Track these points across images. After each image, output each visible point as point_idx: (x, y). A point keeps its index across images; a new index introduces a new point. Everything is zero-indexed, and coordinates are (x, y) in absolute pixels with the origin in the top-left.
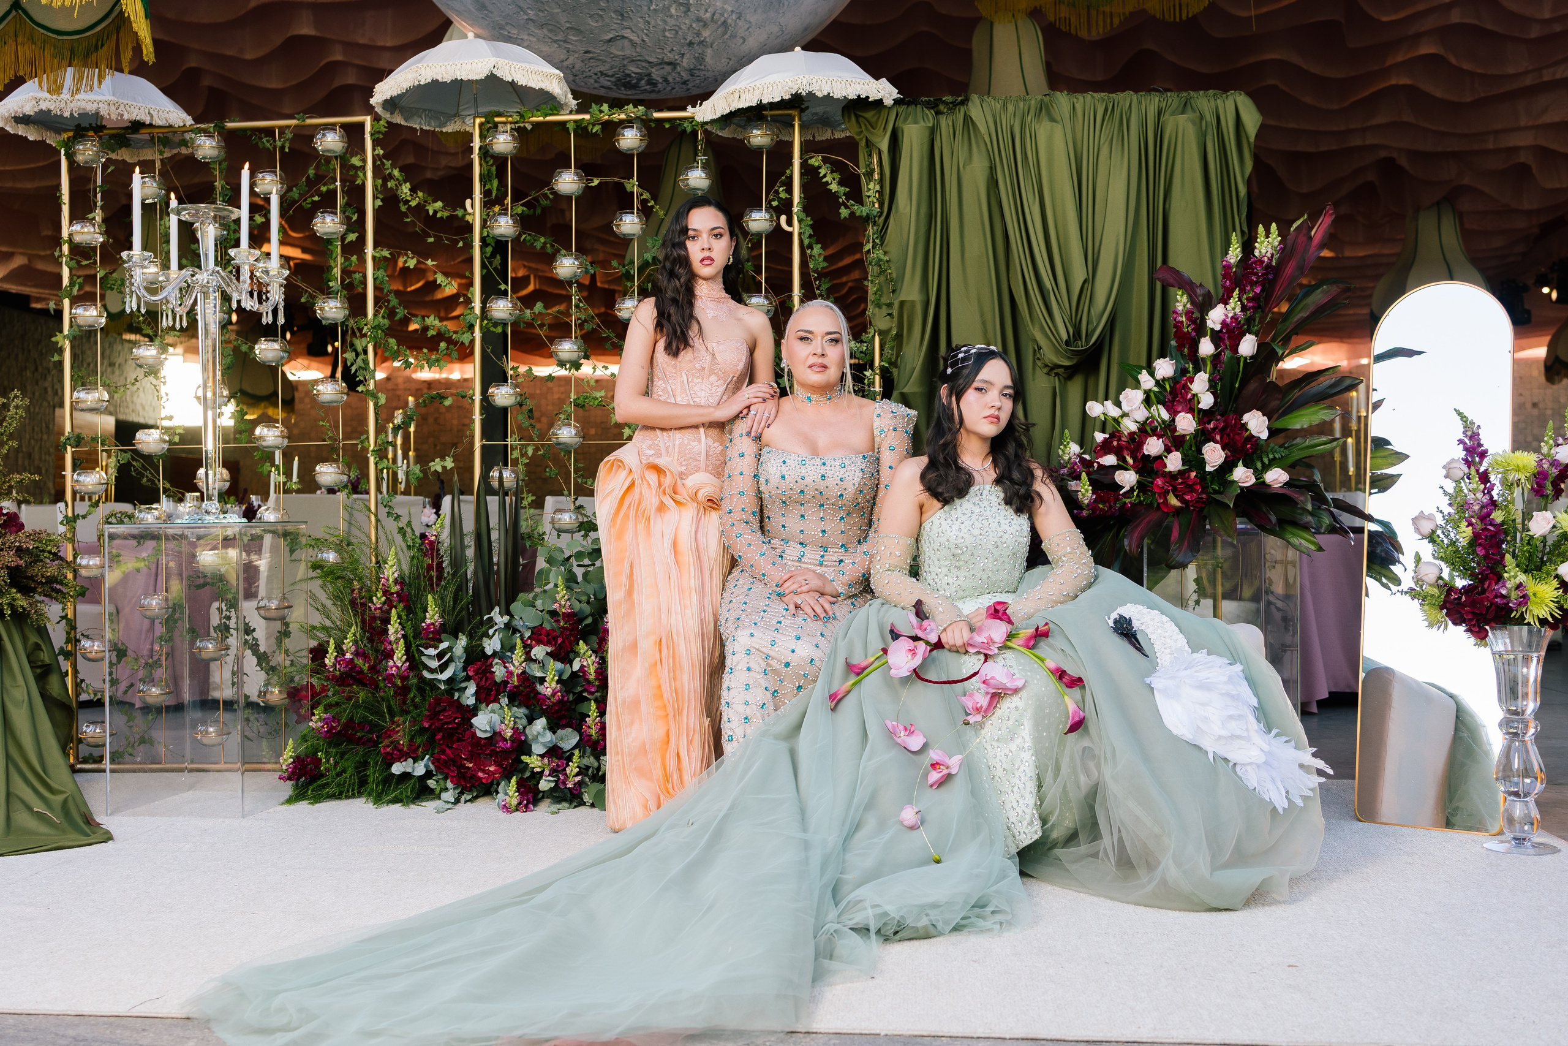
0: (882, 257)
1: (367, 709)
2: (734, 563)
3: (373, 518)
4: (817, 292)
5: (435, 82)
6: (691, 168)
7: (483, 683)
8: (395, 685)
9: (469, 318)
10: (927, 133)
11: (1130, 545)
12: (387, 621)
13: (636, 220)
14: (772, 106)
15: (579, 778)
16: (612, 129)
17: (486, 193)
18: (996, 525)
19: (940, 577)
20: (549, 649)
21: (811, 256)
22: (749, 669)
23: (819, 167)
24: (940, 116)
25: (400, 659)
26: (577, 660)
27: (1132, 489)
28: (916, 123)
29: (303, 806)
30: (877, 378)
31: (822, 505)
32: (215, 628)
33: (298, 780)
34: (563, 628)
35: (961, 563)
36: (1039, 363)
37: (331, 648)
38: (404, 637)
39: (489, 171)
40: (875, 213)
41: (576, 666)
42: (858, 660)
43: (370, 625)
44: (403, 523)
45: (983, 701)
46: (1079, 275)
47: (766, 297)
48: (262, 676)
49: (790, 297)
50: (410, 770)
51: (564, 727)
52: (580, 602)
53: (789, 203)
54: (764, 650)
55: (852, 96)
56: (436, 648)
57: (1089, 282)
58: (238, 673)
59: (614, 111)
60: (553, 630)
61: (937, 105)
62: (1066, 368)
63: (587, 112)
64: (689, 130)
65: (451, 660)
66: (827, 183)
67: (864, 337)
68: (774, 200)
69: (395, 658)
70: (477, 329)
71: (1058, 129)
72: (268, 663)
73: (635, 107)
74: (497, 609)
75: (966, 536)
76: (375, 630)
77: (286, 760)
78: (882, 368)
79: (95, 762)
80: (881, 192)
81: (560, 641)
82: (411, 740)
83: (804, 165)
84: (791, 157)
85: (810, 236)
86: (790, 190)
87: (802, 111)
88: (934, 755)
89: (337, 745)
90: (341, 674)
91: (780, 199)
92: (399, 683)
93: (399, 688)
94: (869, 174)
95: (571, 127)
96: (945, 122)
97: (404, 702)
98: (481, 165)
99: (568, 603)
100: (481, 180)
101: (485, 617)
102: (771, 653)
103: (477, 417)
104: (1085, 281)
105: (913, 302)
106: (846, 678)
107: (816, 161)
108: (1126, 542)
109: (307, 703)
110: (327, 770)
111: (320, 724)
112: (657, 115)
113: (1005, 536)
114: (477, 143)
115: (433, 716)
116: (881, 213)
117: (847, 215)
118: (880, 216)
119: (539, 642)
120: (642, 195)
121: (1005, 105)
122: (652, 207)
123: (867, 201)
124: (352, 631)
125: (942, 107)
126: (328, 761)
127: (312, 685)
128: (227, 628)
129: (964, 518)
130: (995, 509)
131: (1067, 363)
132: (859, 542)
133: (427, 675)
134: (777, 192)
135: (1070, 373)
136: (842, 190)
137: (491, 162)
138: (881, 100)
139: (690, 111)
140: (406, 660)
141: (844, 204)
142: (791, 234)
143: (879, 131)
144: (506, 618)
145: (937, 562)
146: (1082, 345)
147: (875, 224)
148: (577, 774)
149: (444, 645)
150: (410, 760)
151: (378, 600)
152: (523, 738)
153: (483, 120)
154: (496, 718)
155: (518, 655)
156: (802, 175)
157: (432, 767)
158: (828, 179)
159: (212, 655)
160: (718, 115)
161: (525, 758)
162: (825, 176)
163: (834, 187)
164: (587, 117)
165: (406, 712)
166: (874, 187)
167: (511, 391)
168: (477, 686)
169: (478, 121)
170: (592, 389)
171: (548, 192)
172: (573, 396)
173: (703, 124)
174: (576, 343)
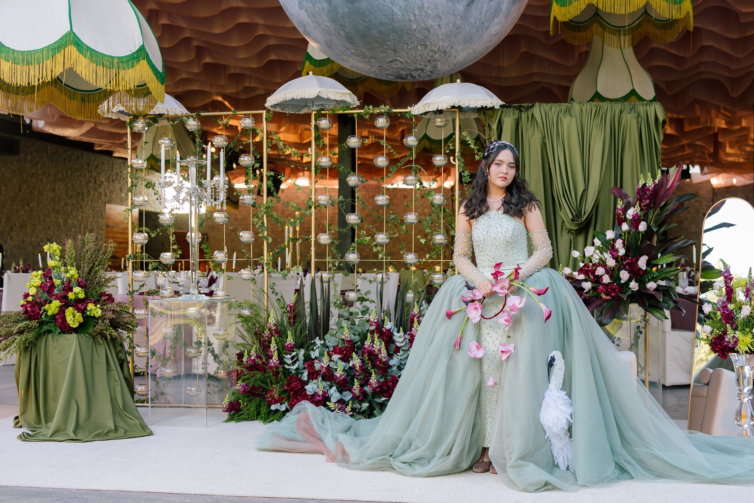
1: (261, 381)
3: (266, 295)
5: (293, 99)
6: (409, 136)
7: (311, 371)
8: (273, 371)
9: (310, 203)
10: (515, 121)
12: (270, 342)
13: (384, 159)
16: (374, 117)
17: (317, 146)
20: (340, 356)
21: (464, 176)
23: (466, 136)
24: (521, 113)
25: (275, 359)
26: (352, 361)
28: (510, 116)
29: (233, 424)
32: (195, 343)
33: (230, 412)
34: (346, 347)
36: (564, 228)
37: (246, 354)
38: (278, 349)
39: (318, 136)
41: (351, 364)
43: (263, 344)
44: (279, 297)
46: (581, 187)
47: (442, 195)
48: (216, 365)
50: (278, 408)
51: (345, 391)
52: (355, 335)
53: (454, 150)
56: (290, 354)
57: (586, 191)
58: (205, 363)
59: (376, 108)
60: (342, 348)
61: (519, 108)
62: (576, 230)
63: (363, 109)
64: (409, 117)
65: (297, 360)
66: (469, 144)
68: (447, 150)
69: (273, 359)
70: (313, 208)
71: (574, 119)
72: (218, 359)
73: (385, 106)
74: (318, 338)
76: (265, 346)
77: (225, 403)
79: (141, 402)
81: (345, 352)
82: (280, 395)
83: (460, 135)
85: (463, 167)
86: (454, 146)
89: (248, 397)
90: (250, 366)
91: (450, 150)
92: (275, 370)
93: (275, 372)
95: (356, 116)
96: (524, 116)
97: (277, 379)
98: (315, 133)
99: (349, 336)
100: (315, 140)
101: (313, 341)
103: (313, 248)
104: (584, 191)
107: (465, 133)
109: (235, 378)
110: (243, 408)
111: (240, 388)
112: (394, 110)
114: (313, 123)
115: (289, 385)
119: (336, 353)
120: (387, 147)
121: (551, 108)
122: (393, 152)
124: (255, 347)
125: (522, 109)
126: (244, 404)
127: (237, 370)
128: (200, 343)
131: (576, 228)
133: (286, 366)
134: (449, 146)
135: (578, 232)
136: (476, 147)
137: (320, 133)
138: (494, 107)
139: (409, 109)
140: (278, 360)
141: (477, 153)
142: (454, 165)
143: (493, 119)
144: (322, 342)
146: (581, 220)
148: (350, 411)
149: (294, 354)
150: (279, 404)
151: (267, 333)
152: (327, 395)
153: (316, 113)
154: (315, 386)
155: (326, 359)
156: (460, 139)
157: (288, 407)
158: (470, 142)
159: (193, 355)
160: (421, 112)
161: (328, 403)
162: (468, 141)
163: (472, 146)
164: (363, 111)
165: (277, 383)
167: (328, 237)
168: (309, 372)
169: (314, 113)
170: (365, 236)
171: (345, 145)
172: (356, 239)
173: (415, 115)
174: (357, 215)
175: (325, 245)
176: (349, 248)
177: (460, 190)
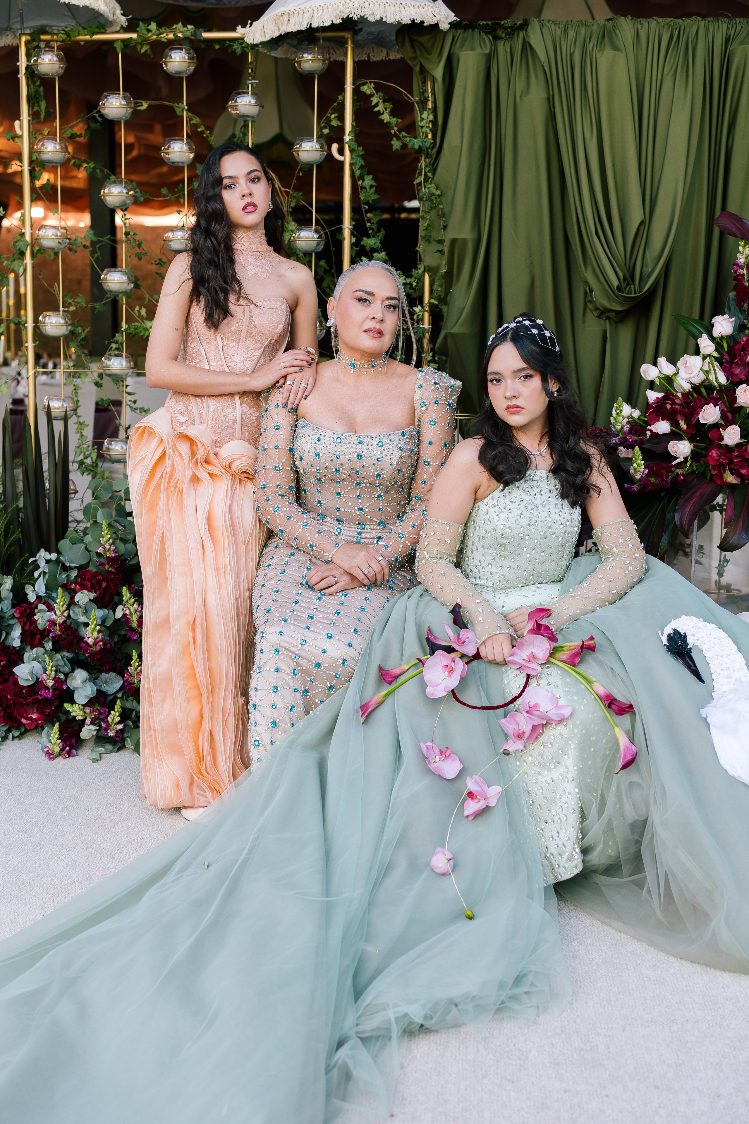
0: (434, 191)
2: (270, 534)
4: (368, 224)
6: (239, 94)
7: (27, 627)
9: (20, 245)
10: (483, 61)
11: (681, 520)
13: (185, 147)
14: (324, 29)
15: (120, 727)
16: (160, 49)
17: (34, 115)
18: (545, 514)
19: (484, 564)
20: (92, 595)
21: (363, 188)
22: (277, 670)
23: (372, 95)
24: (498, 42)
26: (120, 607)
27: (686, 459)
28: (473, 49)
30: (426, 315)
31: (358, 484)
34: (108, 572)
35: (506, 553)
36: (590, 306)
39: (37, 92)
40: (428, 145)
41: (119, 614)
42: (393, 666)
45: (526, 727)
46: (636, 216)
47: (316, 231)
49: (340, 230)
51: (107, 672)
53: (341, 129)
54: (293, 649)
55: (406, 21)
57: (646, 224)
59: (163, 30)
60: (97, 573)
61: (494, 30)
62: (618, 312)
63: (135, 31)
64: (239, 51)
66: (379, 113)
67: (414, 272)
68: (325, 127)
70: (28, 255)
71: (621, 57)
73: (185, 25)
74: (43, 547)
75: (513, 526)
78: (431, 305)
80: (434, 122)
81: (104, 584)
83: (357, 92)
84: (343, 83)
85: (362, 167)
86: (341, 118)
87: (356, 33)
88: (471, 785)
91: (332, 128)
94: (423, 103)
95: (119, 46)
96: (502, 48)
98: (28, 85)
99: (113, 548)
100: (29, 102)
101: (31, 560)
102: (302, 653)
103: (31, 347)
104: (642, 223)
105: (464, 241)
106: (379, 686)
107: (367, 89)
108: (677, 517)
112: (206, 35)
113: (555, 526)
114: (23, 63)
116: (434, 144)
117: (399, 147)
118: (433, 148)
119: (83, 587)
120: (191, 119)
121: (566, 31)
122: (202, 132)
123: (420, 132)
125: (500, 32)
129: (512, 506)
130: (545, 497)
131: (618, 308)
132: (398, 516)
134: (329, 120)
135: (621, 317)
136: (394, 120)
137: (38, 83)
138: (437, 25)
139: (240, 32)
141: (395, 135)
142: (342, 164)
143: (434, 56)
144: (55, 556)
145: (480, 549)
146: (633, 292)
147: (427, 156)
148: (119, 723)
152: (65, 687)
153: (29, 38)
154: (38, 666)
155: (60, 599)
156: (354, 101)
158: (380, 108)
160: (268, 38)
161: (67, 706)
162: (377, 105)
163: (386, 117)
164: (134, 36)
166: (427, 116)
167: (62, 321)
168: (22, 629)
169: (24, 39)
170: (143, 319)
171: (97, 115)
172: (124, 326)
173: (254, 46)
174: (125, 273)
175: (57, 339)
176: (109, 344)
177: (353, 219)
